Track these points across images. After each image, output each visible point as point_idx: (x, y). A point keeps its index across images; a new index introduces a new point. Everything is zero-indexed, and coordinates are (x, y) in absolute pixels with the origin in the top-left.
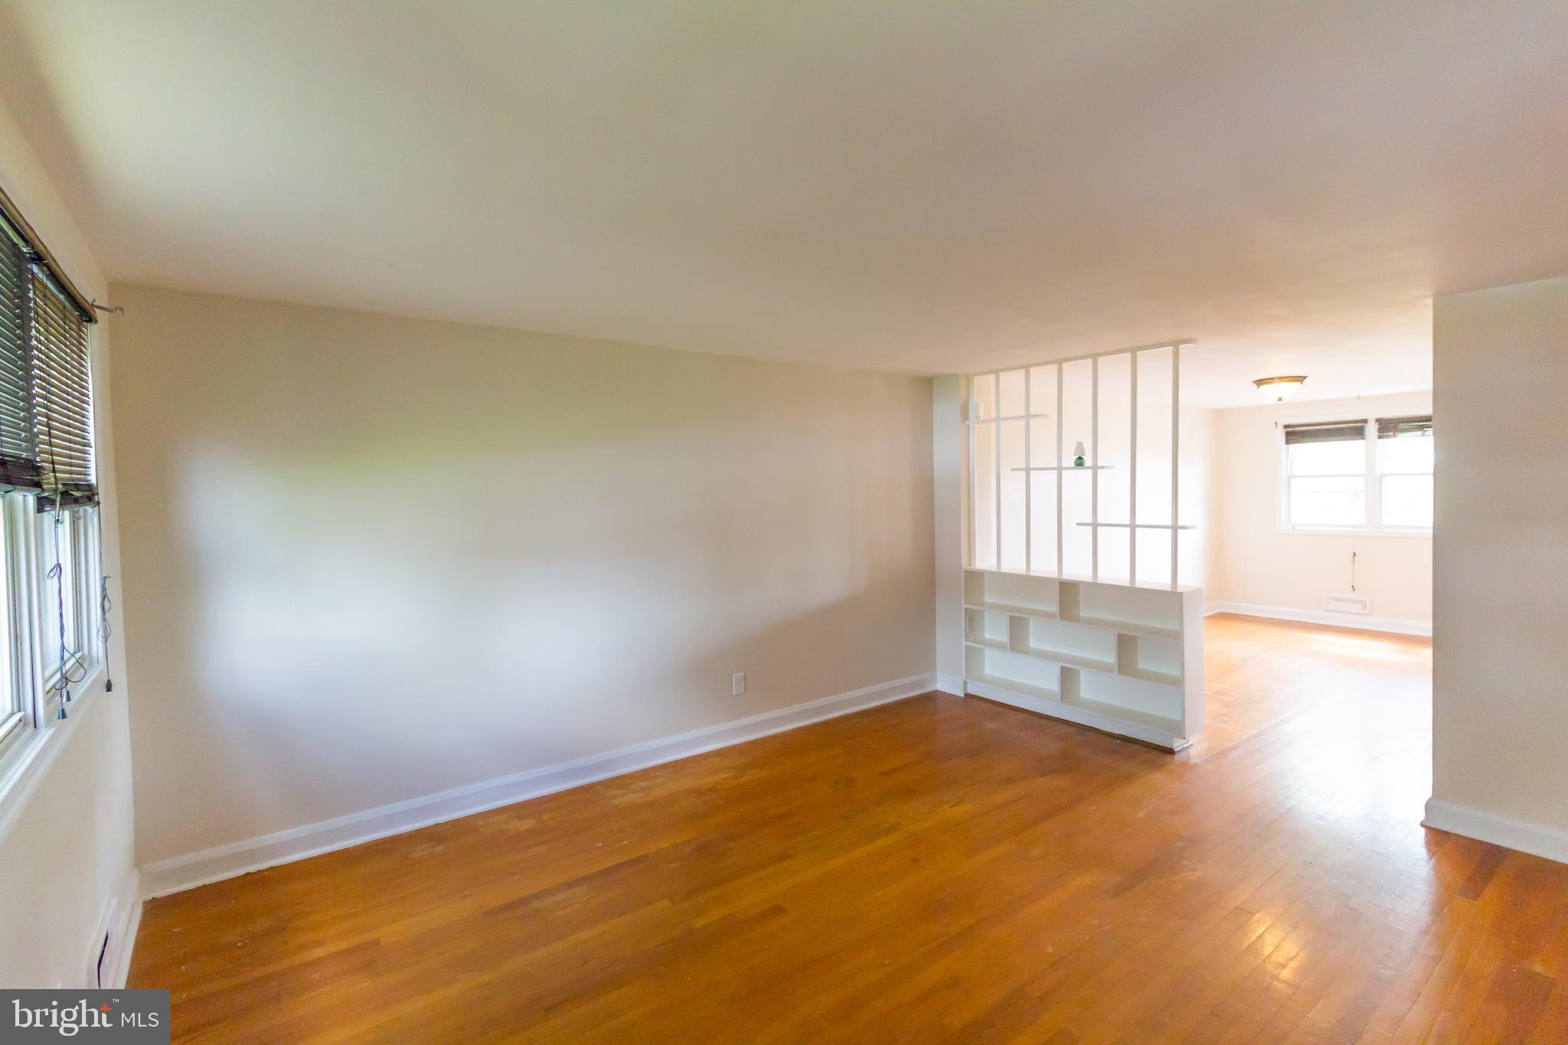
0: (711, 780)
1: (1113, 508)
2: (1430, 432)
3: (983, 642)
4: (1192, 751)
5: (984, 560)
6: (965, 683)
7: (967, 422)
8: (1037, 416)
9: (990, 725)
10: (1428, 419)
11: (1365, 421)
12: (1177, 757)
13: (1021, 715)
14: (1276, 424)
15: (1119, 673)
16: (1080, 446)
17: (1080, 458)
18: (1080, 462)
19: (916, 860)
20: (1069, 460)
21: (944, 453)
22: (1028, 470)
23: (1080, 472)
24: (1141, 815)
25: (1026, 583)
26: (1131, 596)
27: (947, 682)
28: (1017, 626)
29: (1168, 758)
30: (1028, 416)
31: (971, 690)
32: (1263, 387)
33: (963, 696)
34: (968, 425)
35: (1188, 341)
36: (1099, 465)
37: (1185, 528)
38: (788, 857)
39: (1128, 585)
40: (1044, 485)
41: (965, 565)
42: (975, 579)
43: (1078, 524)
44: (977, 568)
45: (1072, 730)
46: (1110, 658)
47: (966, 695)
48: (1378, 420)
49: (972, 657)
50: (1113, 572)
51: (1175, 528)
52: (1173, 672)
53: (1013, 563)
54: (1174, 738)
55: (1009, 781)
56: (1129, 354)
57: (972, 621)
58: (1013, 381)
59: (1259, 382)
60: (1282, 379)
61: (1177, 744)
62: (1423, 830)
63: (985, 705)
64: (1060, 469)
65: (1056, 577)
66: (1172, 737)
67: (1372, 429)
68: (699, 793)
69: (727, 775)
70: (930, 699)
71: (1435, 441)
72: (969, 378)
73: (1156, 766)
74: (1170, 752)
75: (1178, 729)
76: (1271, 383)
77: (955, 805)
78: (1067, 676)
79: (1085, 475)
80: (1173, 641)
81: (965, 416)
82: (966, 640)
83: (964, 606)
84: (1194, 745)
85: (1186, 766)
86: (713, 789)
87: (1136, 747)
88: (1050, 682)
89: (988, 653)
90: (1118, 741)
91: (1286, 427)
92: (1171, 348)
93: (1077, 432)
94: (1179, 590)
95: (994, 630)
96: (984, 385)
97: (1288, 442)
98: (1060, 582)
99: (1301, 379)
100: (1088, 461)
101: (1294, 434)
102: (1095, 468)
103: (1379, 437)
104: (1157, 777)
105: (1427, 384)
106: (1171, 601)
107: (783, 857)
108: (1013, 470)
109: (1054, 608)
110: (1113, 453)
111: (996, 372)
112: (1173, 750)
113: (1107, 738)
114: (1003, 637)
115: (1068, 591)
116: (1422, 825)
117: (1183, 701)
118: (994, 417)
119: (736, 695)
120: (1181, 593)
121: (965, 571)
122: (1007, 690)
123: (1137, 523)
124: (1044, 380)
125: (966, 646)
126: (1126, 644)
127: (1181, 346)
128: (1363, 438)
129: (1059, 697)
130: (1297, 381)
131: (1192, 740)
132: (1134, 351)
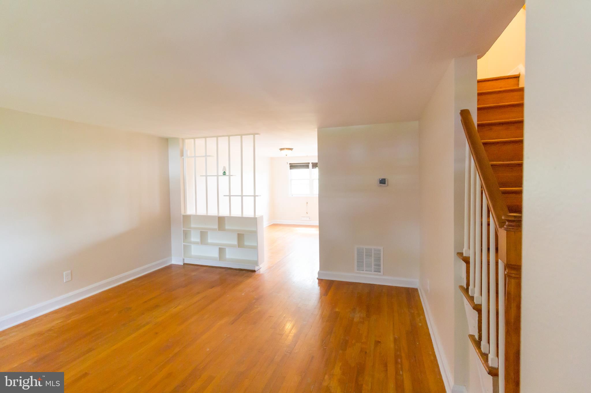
0: (49, 326)
1: (236, 190)
2: (317, 168)
3: (191, 243)
4: (261, 270)
5: (190, 211)
6: (184, 259)
7: (183, 157)
8: (209, 156)
9: (193, 274)
10: (317, 164)
11: (309, 163)
12: (257, 273)
13: (205, 268)
14: (287, 163)
15: (238, 247)
16: (224, 168)
17: (224, 172)
18: (224, 173)
19: (157, 333)
20: (221, 173)
21: (173, 169)
22: (206, 176)
23: (225, 177)
24: (243, 294)
25: (206, 218)
26: (242, 220)
27: (176, 260)
28: (203, 235)
29: (253, 274)
30: (206, 156)
31: (186, 262)
32: (282, 151)
33: (183, 264)
34: (183, 158)
35: (257, 134)
36: (231, 174)
37: (257, 196)
38: (94, 349)
39: (241, 216)
40: (212, 181)
41: (183, 213)
42: (187, 218)
43: (224, 196)
44: (188, 214)
45: (223, 270)
46: (235, 242)
47: (184, 264)
48: (312, 163)
49: (186, 248)
50: (236, 213)
51: (255, 196)
52: (254, 244)
53: (201, 211)
54: (256, 267)
55: (198, 293)
56: (240, 136)
57: (186, 234)
58: (200, 142)
59: (281, 149)
60: (287, 149)
61: (256, 268)
62: (317, 280)
63: (192, 266)
64: (218, 176)
65: (217, 215)
66: (255, 266)
67: (311, 165)
68: (40, 334)
69: (60, 321)
70: (169, 268)
71: (319, 169)
72: (183, 140)
73: (249, 277)
74: (254, 271)
75: (256, 263)
76: (284, 150)
77: (176, 307)
78: (222, 251)
79: (226, 178)
80: (254, 234)
81: (182, 155)
82: (184, 243)
83: (183, 229)
84: (262, 268)
85: (260, 275)
86: (50, 330)
87: (244, 272)
88: (215, 253)
89: (193, 247)
90: (238, 271)
91: (290, 164)
92: (253, 136)
93: (223, 163)
94: (256, 217)
95: (195, 237)
96: (189, 143)
97: (290, 169)
98: (218, 217)
99: (291, 149)
100: (227, 173)
101: (292, 166)
102: (230, 176)
103: (312, 168)
104: (250, 280)
105: (316, 154)
106: (254, 221)
107: (90, 350)
108: (201, 176)
109: (216, 227)
110: (235, 171)
111: (194, 138)
112: (255, 270)
113: (235, 271)
114: (198, 240)
115: (221, 220)
116: (317, 279)
117: (258, 254)
118: (193, 156)
119: (65, 282)
120: (257, 218)
121: (183, 216)
122: (200, 259)
123: (243, 195)
124: (211, 142)
125: (184, 245)
126: (240, 237)
127: (256, 135)
128: (309, 168)
129: (218, 259)
130: (291, 150)
131: (261, 266)
132: (241, 135)
